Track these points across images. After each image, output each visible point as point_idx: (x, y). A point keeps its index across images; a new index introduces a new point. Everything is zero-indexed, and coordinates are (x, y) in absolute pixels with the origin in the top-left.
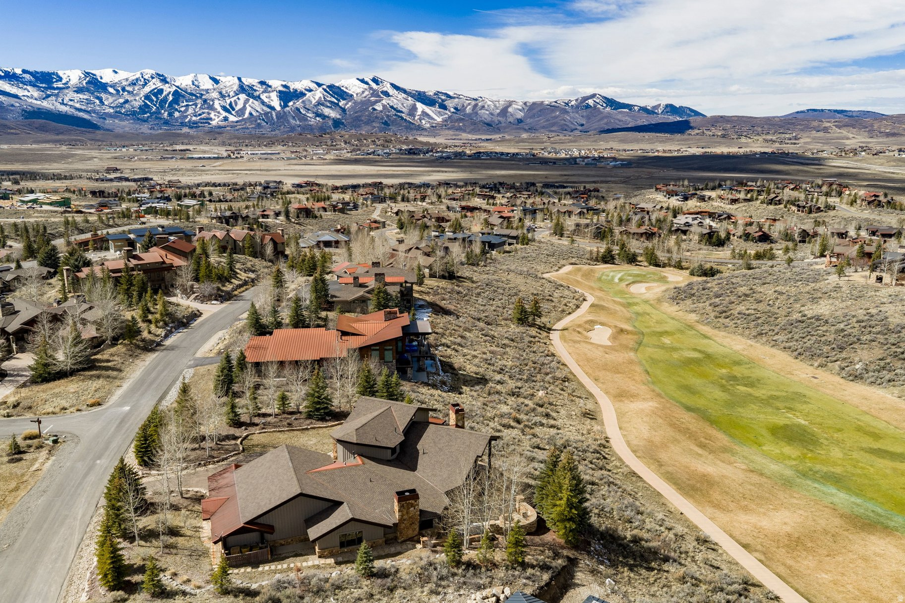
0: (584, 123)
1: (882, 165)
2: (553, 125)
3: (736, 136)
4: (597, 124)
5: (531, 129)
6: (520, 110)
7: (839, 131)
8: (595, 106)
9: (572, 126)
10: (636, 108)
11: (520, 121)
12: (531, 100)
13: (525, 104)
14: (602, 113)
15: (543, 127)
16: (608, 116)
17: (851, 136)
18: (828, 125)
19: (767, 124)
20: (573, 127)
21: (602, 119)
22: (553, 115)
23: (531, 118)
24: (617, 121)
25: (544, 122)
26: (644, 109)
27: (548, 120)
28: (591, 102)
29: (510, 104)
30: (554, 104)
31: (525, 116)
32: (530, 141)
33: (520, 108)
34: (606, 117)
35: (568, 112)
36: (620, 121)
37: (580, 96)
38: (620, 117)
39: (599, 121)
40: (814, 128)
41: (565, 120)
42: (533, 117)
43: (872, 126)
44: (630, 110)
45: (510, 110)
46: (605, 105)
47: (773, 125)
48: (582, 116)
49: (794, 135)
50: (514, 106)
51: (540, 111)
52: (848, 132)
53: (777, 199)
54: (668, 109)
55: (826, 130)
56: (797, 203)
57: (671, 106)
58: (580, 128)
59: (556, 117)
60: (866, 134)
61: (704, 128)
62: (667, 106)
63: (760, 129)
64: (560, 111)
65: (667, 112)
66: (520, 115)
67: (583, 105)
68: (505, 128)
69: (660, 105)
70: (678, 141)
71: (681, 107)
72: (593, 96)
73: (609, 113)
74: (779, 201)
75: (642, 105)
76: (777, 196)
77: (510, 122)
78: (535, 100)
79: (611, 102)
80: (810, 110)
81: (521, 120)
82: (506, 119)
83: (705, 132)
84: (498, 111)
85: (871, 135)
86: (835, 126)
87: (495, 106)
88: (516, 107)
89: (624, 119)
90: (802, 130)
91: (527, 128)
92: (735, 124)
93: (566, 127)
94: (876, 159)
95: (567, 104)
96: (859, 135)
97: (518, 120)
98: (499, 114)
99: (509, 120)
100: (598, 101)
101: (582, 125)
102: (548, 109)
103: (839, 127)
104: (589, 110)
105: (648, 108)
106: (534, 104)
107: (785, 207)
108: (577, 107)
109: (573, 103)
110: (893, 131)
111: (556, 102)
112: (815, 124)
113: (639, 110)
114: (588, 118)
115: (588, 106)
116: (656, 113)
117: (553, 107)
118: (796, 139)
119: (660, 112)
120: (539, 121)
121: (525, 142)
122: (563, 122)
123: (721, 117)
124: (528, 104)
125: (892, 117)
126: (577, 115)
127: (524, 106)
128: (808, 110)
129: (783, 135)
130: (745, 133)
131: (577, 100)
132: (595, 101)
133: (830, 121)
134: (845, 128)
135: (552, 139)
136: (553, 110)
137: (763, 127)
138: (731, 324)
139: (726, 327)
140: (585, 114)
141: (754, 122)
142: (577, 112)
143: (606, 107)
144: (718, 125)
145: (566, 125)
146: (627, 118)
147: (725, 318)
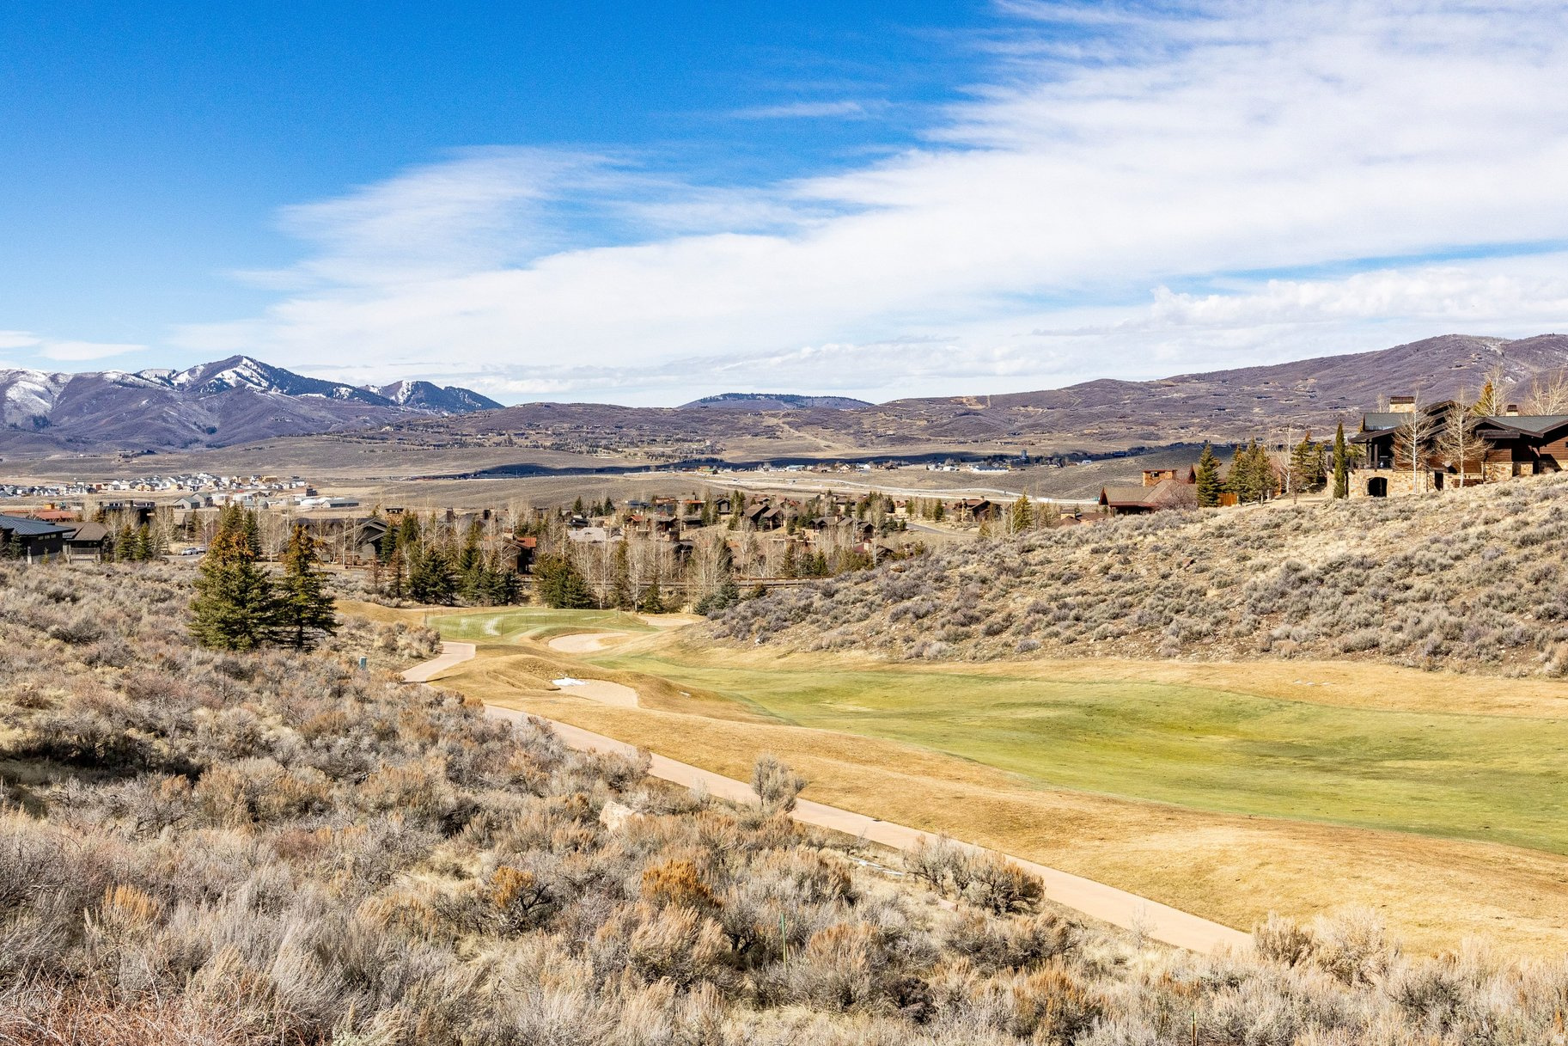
0: (217, 425)
1: (911, 485)
2: (136, 429)
3: (585, 448)
4: (250, 427)
5: (73, 442)
6: (41, 395)
7: (797, 434)
8: (240, 386)
9: (185, 433)
10: (343, 390)
11: (41, 422)
12: (68, 373)
13: (54, 378)
14: (259, 401)
15: (108, 437)
16: (276, 408)
17: (823, 443)
18: (773, 421)
19: (647, 421)
20: (188, 435)
21: (261, 416)
22: (134, 406)
23: (70, 414)
24: (300, 421)
25: (110, 423)
26: (362, 393)
27: (118, 420)
28: (229, 376)
29: (11, 379)
30: (132, 379)
31: (54, 412)
32: (74, 466)
33: (41, 389)
34: (272, 411)
35: (171, 400)
36: (306, 419)
37: (200, 362)
38: (305, 410)
39: (253, 420)
40: (746, 429)
41: (165, 420)
42: (77, 410)
43: (859, 423)
44: (330, 394)
45: (11, 394)
46: (265, 384)
47: (663, 423)
48: (210, 410)
49: (708, 443)
50: (21, 384)
51: (97, 396)
52: (818, 437)
53: (769, 514)
54: (421, 394)
55: (771, 432)
56: (817, 521)
57: (427, 386)
58: (207, 438)
59: (141, 412)
60: (851, 439)
61: (512, 432)
62: (418, 386)
63: (634, 432)
64: (150, 397)
65: (419, 401)
66: (43, 407)
67: (207, 382)
69: (399, 384)
70: (456, 459)
71: (450, 390)
72: (234, 361)
73: (277, 402)
74: (774, 518)
75: (357, 385)
76: (766, 509)
77: (14, 426)
78: (79, 370)
79: (278, 377)
80: (729, 395)
81: (44, 419)
83: (515, 439)
85: (861, 442)
86: (788, 423)
88: (29, 386)
89: (316, 415)
90: (723, 434)
91: (62, 438)
92: (580, 423)
93: (170, 437)
94: (896, 475)
95: (168, 381)
96: (839, 441)
97: (36, 419)
99: (11, 420)
100: (247, 373)
101: (212, 431)
102: (117, 390)
103: (797, 427)
104: (227, 395)
105: (372, 390)
106: (78, 379)
107: (791, 532)
108: (195, 388)
109: (183, 379)
110: (901, 432)
111: (137, 375)
112: (748, 419)
113: (352, 395)
114: (225, 413)
115: (222, 386)
116: (392, 403)
117: (130, 388)
118: (713, 452)
119: (402, 399)
120: (95, 421)
121: (61, 469)
122: (160, 423)
123: (548, 406)
124: (61, 380)
125: (893, 405)
126: (196, 407)
127: (50, 385)
128: (724, 396)
129: (686, 445)
130: (604, 442)
131: (192, 371)
132: (239, 375)
133: (774, 416)
134: (808, 428)
135: (135, 461)
136: (131, 395)
137: (640, 428)
138: (1035, 638)
139: (1029, 648)
140: (216, 404)
141: (621, 417)
142: (196, 401)
143: (270, 388)
144: (542, 423)
145: (168, 430)
146: (323, 413)
147: (991, 632)
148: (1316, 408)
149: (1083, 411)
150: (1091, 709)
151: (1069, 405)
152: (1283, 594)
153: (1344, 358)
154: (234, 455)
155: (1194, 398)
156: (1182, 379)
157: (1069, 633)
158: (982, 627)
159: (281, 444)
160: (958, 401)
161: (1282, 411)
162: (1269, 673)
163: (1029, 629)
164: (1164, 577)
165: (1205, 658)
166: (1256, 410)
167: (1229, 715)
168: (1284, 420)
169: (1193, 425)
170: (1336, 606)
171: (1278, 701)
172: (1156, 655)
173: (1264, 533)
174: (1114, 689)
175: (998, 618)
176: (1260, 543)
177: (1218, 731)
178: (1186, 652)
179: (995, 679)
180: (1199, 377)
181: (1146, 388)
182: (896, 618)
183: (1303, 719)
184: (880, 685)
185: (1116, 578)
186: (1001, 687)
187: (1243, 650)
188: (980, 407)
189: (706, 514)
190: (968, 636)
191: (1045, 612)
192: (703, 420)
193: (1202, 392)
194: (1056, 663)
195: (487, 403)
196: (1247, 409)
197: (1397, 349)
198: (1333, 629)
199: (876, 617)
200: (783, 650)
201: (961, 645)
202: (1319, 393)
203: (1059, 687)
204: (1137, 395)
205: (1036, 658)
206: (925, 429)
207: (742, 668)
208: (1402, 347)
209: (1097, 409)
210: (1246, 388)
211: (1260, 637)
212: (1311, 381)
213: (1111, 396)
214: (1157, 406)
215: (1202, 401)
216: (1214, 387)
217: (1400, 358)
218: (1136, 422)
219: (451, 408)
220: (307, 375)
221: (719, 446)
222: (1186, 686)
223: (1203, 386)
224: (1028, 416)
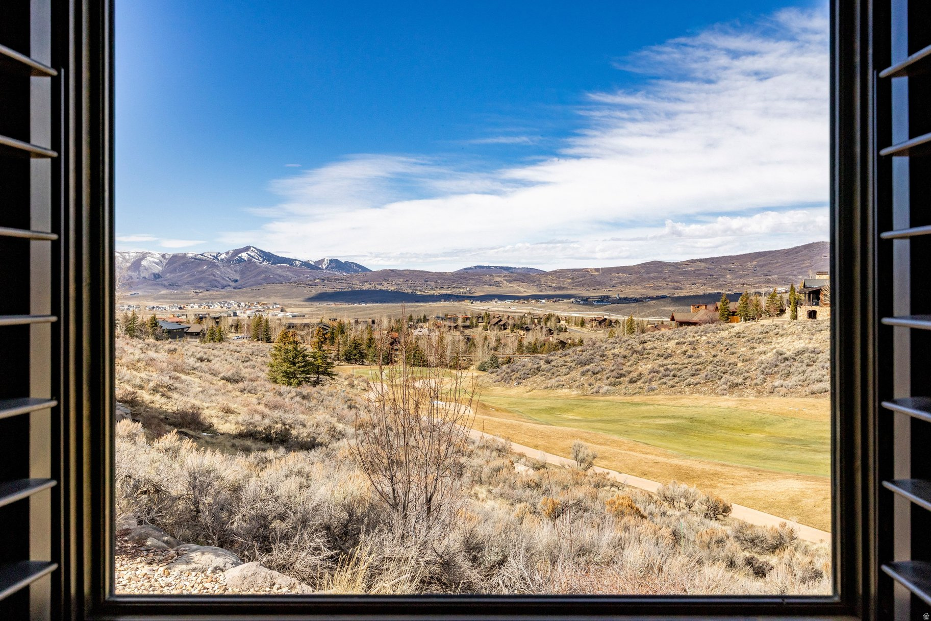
0: (238, 278)
1: (564, 310)
2: (200, 280)
3: (410, 291)
4: (253, 279)
5: (172, 285)
6: (157, 264)
7: (510, 285)
8: (249, 260)
9: (223, 282)
10: (297, 262)
11: (157, 276)
12: (171, 253)
13: (163, 256)
14: (258, 267)
15: (188, 283)
16: (267, 270)
17: (522, 290)
18: (499, 279)
19: (439, 278)
20: (225, 283)
21: (259, 274)
22: (200, 269)
23: (171, 272)
24: (277, 277)
25: (189, 277)
26: (306, 264)
27: (192, 275)
28: (244, 255)
29: (144, 256)
30: (199, 256)
31: (163, 272)
32: (173, 297)
33: (157, 261)
34: (264, 272)
35: (217, 266)
36: (280, 276)
37: (231, 249)
38: (279, 271)
39: (255, 276)
40: (486, 283)
41: (214, 276)
42: (174, 271)
43: (539, 281)
44: (291, 264)
45: (144, 263)
46: (261, 259)
47: (447, 279)
48: (235, 271)
49: (468, 289)
50: (148, 258)
51: (183, 264)
52: (519, 286)
53: (502, 323)
54: (333, 265)
55: (497, 284)
56: (525, 326)
57: (336, 261)
58: (233, 284)
59: (204, 272)
60: (535, 287)
61: (376, 283)
62: (332, 261)
63: (433, 284)
64: (208, 265)
65: (332, 268)
66: (158, 269)
67: (234, 258)
68: (138, 284)
69: (323, 260)
71: (347, 263)
72: (247, 249)
73: (267, 268)
74: (504, 325)
75: (304, 260)
76: (500, 321)
77: (144, 277)
78: (175, 252)
79: (267, 256)
80: (478, 266)
81: (159, 275)
82: (139, 274)
83: (377, 286)
84: (128, 264)
85: (540, 289)
86: (506, 280)
87: (124, 258)
88: (152, 259)
89: (285, 274)
90: (475, 285)
91: (166, 283)
92: (408, 279)
93: (216, 283)
94: (558, 305)
95: (216, 257)
96: (530, 289)
97: (155, 275)
98: (129, 268)
99: (143, 275)
100: (253, 254)
101: (236, 281)
102: (192, 262)
103: (510, 282)
104: (243, 264)
105: (311, 262)
106: (175, 256)
107: (512, 331)
108: (228, 261)
109: (223, 256)
110: (559, 285)
111: (202, 255)
112: (487, 278)
113: (301, 265)
114: (242, 273)
115: (241, 260)
116: (320, 269)
117: (198, 261)
118: (471, 293)
119: (324, 267)
120: (182, 276)
121: (166, 298)
122: (212, 277)
123: (393, 271)
124: (167, 256)
125: (555, 272)
126: (229, 270)
127: (162, 259)
128: (475, 267)
129: (458, 290)
130: (419, 288)
131: (227, 253)
132: (249, 255)
133: (499, 276)
134: (515, 282)
135: (200, 295)
136: (199, 264)
137: (436, 282)
138: (654, 385)
139: (652, 390)
140: (238, 268)
141: (427, 276)
142: (229, 267)
143: (263, 261)
144: (390, 279)
145: (216, 280)
146: (288, 273)
147: (632, 381)
148: (757, 276)
149: (646, 276)
150: (692, 419)
151: (639, 273)
152: (776, 366)
153: (770, 252)
154: (246, 292)
155: (698, 270)
156: (693, 261)
157: (671, 383)
158: (627, 379)
159: (268, 287)
160: (586, 270)
161: (741, 277)
162: (775, 404)
163: (651, 381)
164: (715, 356)
165: (741, 396)
166: (728, 276)
167: (760, 424)
168: (742, 281)
169: (698, 283)
170: (804, 372)
171: (783, 418)
172: (716, 394)
173: (761, 336)
174: (700, 410)
175: (634, 375)
176: (760, 341)
177: (756, 431)
178: (732, 393)
179: (638, 404)
180: (701, 260)
181: (676, 265)
182: (583, 374)
183: (797, 426)
184: (582, 406)
185: (690, 357)
186: (643, 408)
187: (759, 392)
188: (596, 273)
189: (472, 323)
190: (620, 383)
191: (658, 372)
192: (465, 278)
193: (702, 268)
194: (667, 397)
195: (364, 269)
196: (724, 276)
197: (796, 248)
198: (805, 383)
199: (573, 374)
200: (529, 388)
201: (618, 387)
202: (758, 269)
203: (672, 409)
204: (671, 268)
205: (657, 394)
206: (570, 284)
207: (510, 397)
208: (798, 247)
209: (652, 275)
210: (723, 266)
211: (768, 386)
212: (755, 263)
213: (659, 269)
214: (680, 274)
215: (702, 272)
216: (708, 265)
217: (797, 252)
218: (670, 281)
219: (347, 272)
220: (280, 255)
221: (473, 291)
222: (736, 409)
223: (703, 265)
224: (619, 278)
